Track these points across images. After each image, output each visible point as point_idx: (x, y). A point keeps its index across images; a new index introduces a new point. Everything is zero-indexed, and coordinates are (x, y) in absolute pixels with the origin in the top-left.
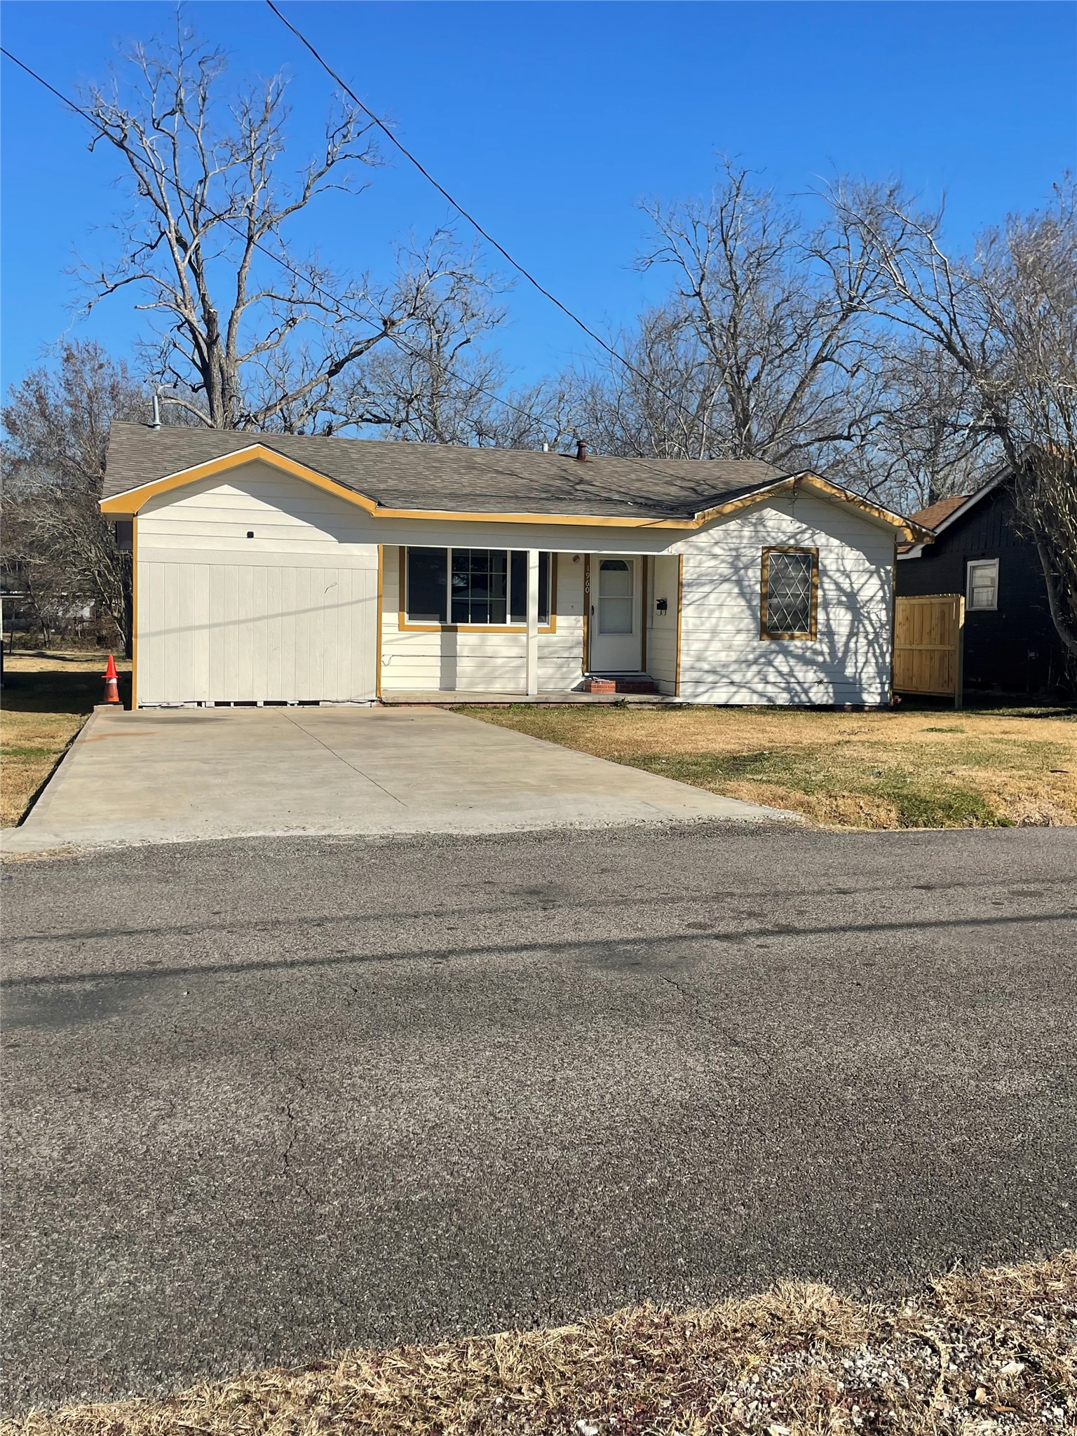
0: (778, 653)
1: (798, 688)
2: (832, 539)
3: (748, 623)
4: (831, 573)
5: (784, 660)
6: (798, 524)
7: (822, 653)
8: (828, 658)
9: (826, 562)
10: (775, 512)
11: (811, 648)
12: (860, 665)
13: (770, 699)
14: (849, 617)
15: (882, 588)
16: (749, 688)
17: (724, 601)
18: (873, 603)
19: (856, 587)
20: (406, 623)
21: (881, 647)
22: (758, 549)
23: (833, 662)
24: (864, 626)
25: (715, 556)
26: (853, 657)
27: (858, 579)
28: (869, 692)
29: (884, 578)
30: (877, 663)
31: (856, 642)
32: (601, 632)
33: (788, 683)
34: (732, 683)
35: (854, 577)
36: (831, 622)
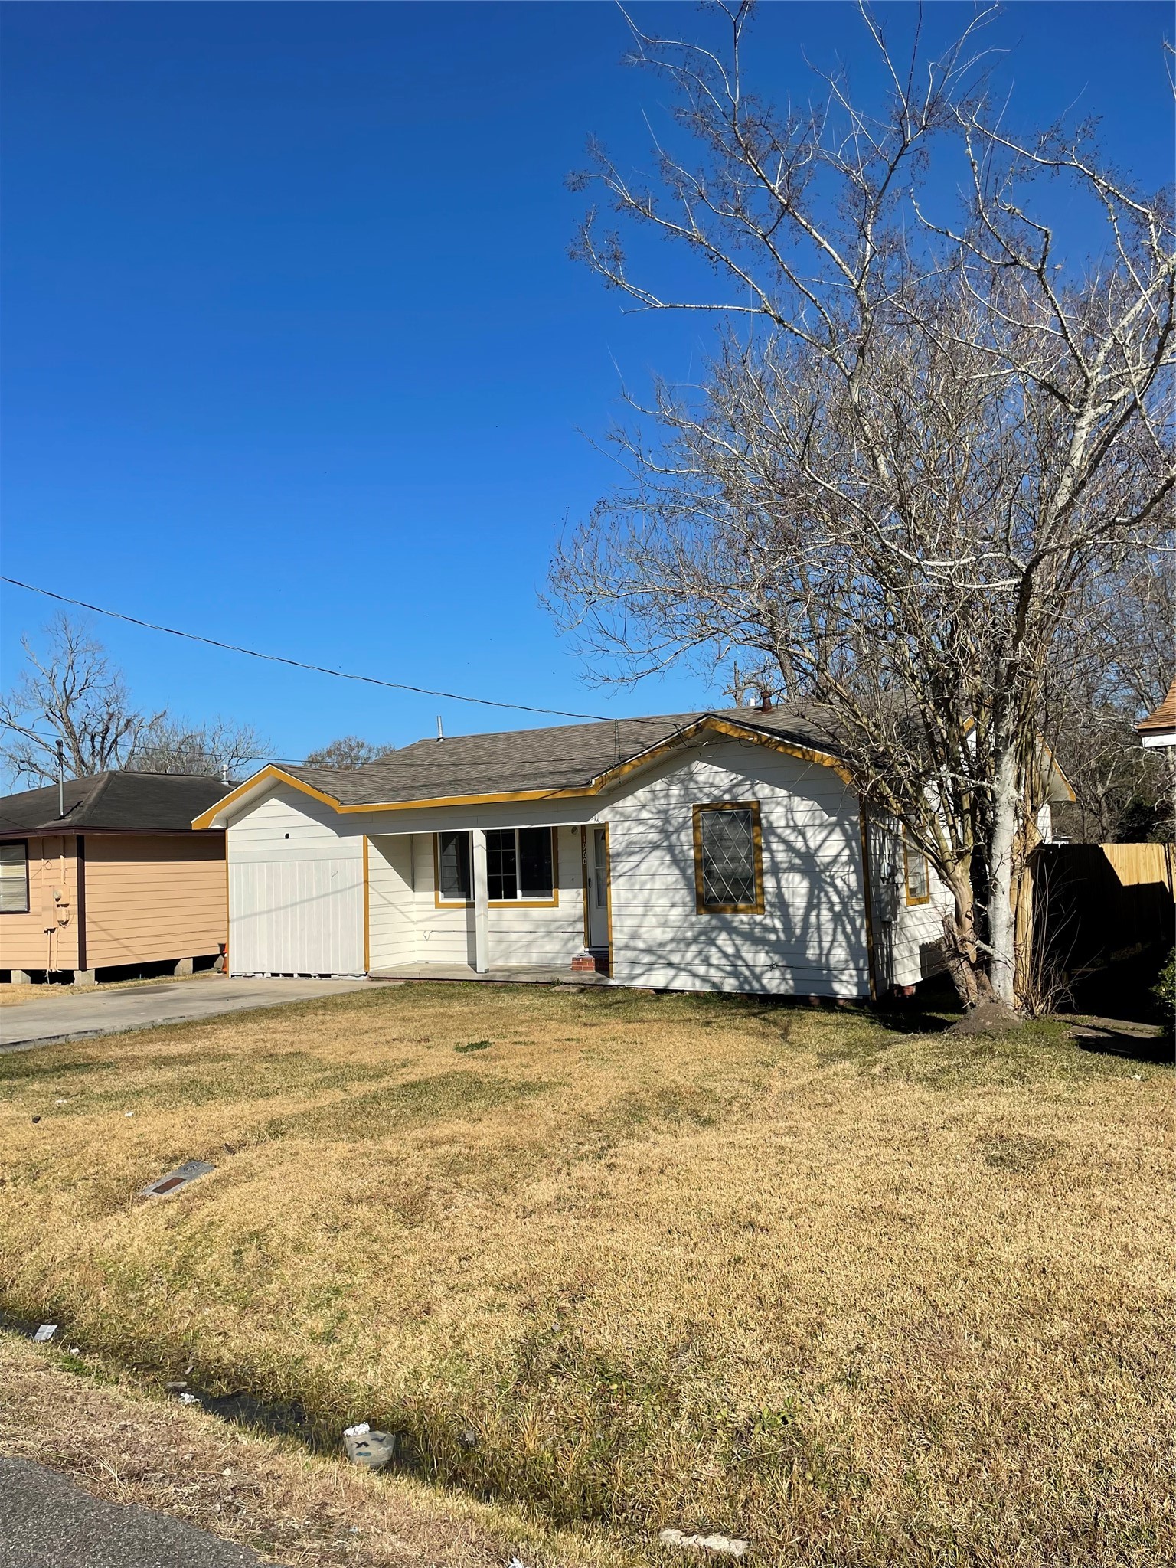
0: (720, 929)
1: (747, 973)
2: (778, 790)
3: (683, 895)
4: (779, 831)
5: (727, 937)
6: (733, 776)
7: (774, 930)
8: (782, 936)
9: (773, 817)
10: (705, 765)
11: (760, 924)
12: (826, 945)
13: (714, 985)
14: (806, 883)
15: (848, 845)
16: (690, 971)
17: (656, 871)
18: (838, 865)
19: (812, 845)
20: (440, 901)
21: (852, 922)
22: (688, 809)
23: (788, 939)
24: (827, 894)
25: (640, 822)
26: (816, 935)
27: (815, 837)
28: (842, 981)
29: (850, 832)
30: (848, 942)
31: (818, 916)
33: (735, 966)
34: (670, 965)
35: (809, 833)
36: (783, 890)
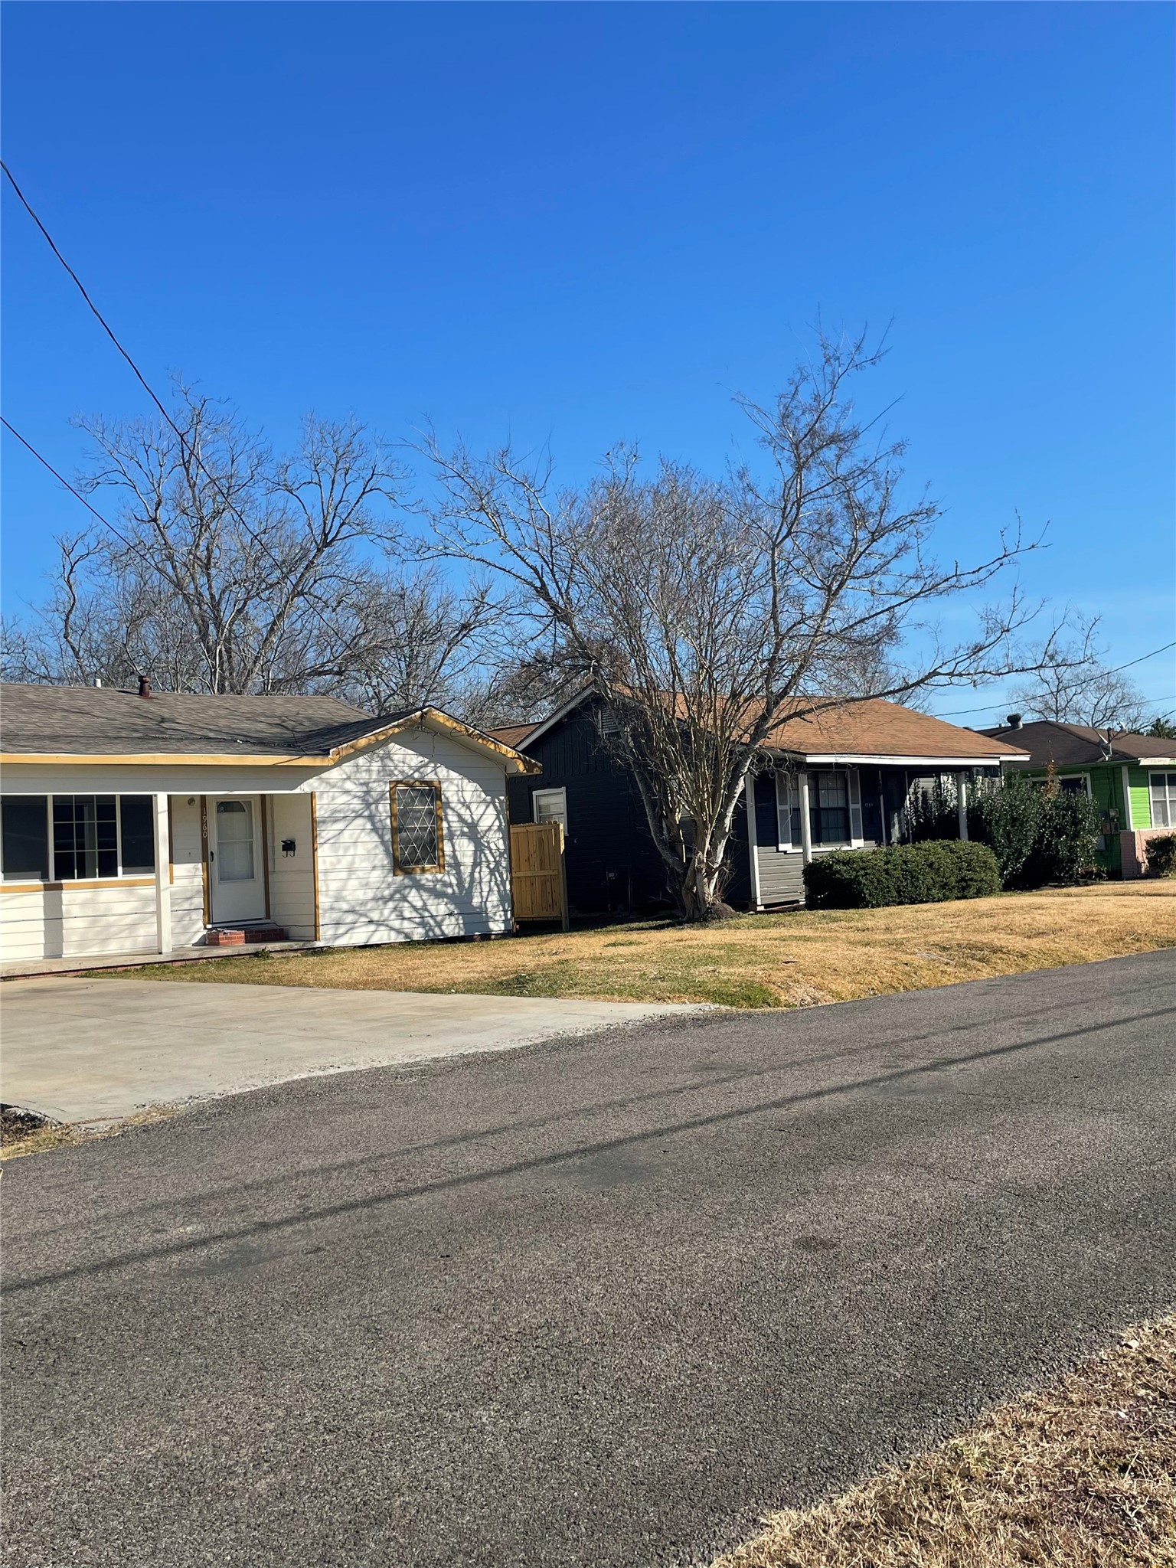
0: (411, 887)
1: (432, 922)
2: (451, 772)
3: (382, 859)
4: (453, 805)
5: (417, 894)
6: (421, 758)
7: (451, 885)
8: (456, 888)
9: (448, 794)
10: (400, 747)
11: (441, 881)
12: (485, 894)
13: (407, 936)
14: (472, 847)
15: (498, 818)
16: (387, 926)
17: (359, 837)
18: (492, 832)
19: (476, 818)
21: (501, 875)
22: (386, 782)
23: (461, 893)
24: (485, 855)
25: (347, 792)
26: (478, 887)
27: (477, 810)
28: (495, 921)
29: (499, 808)
30: (499, 891)
31: (480, 873)
32: (222, 879)
33: (422, 917)
34: (371, 922)
35: (473, 807)
36: (457, 853)
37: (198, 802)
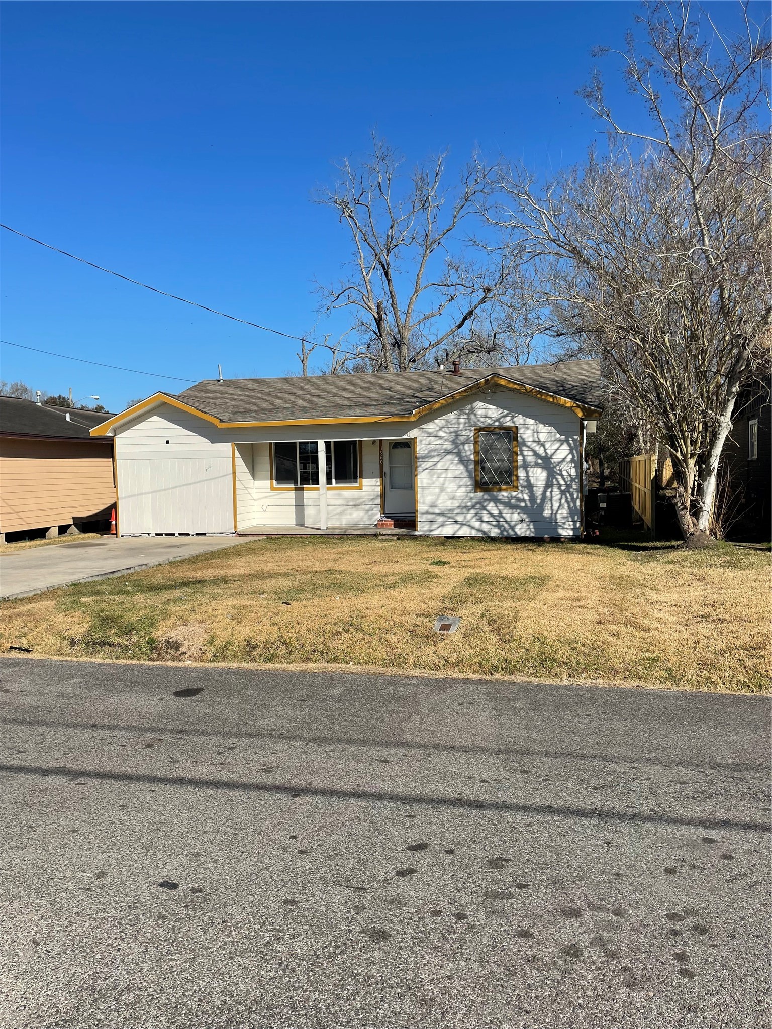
0: (490, 501)
1: (506, 525)
2: (528, 419)
3: (467, 481)
4: (529, 444)
5: (494, 505)
6: (501, 411)
7: (523, 500)
8: (528, 504)
9: (525, 436)
10: (483, 404)
11: (515, 497)
12: (555, 508)
13: (484, 533)
14: (545, 474)
15: (571, 452)
16: (469, 525)
17: (449, 467)
18: (564, 463)
19: (549, 452)
20: (275, 486)
21: (572, 495)
22: (471, 430)
23: (532, 506)
24: (557, 480)
25: (441, 438)
26: (549, 503)
27: (551, 448)
28: (564, 528)
29: (573, 445)
30: (569, 506)
31: (551, 492)
32: (392, 488)
33: (498, 521)
34: (456, 522)
35: (547, 445)
36: (530, 478)
37: (378, 443)
